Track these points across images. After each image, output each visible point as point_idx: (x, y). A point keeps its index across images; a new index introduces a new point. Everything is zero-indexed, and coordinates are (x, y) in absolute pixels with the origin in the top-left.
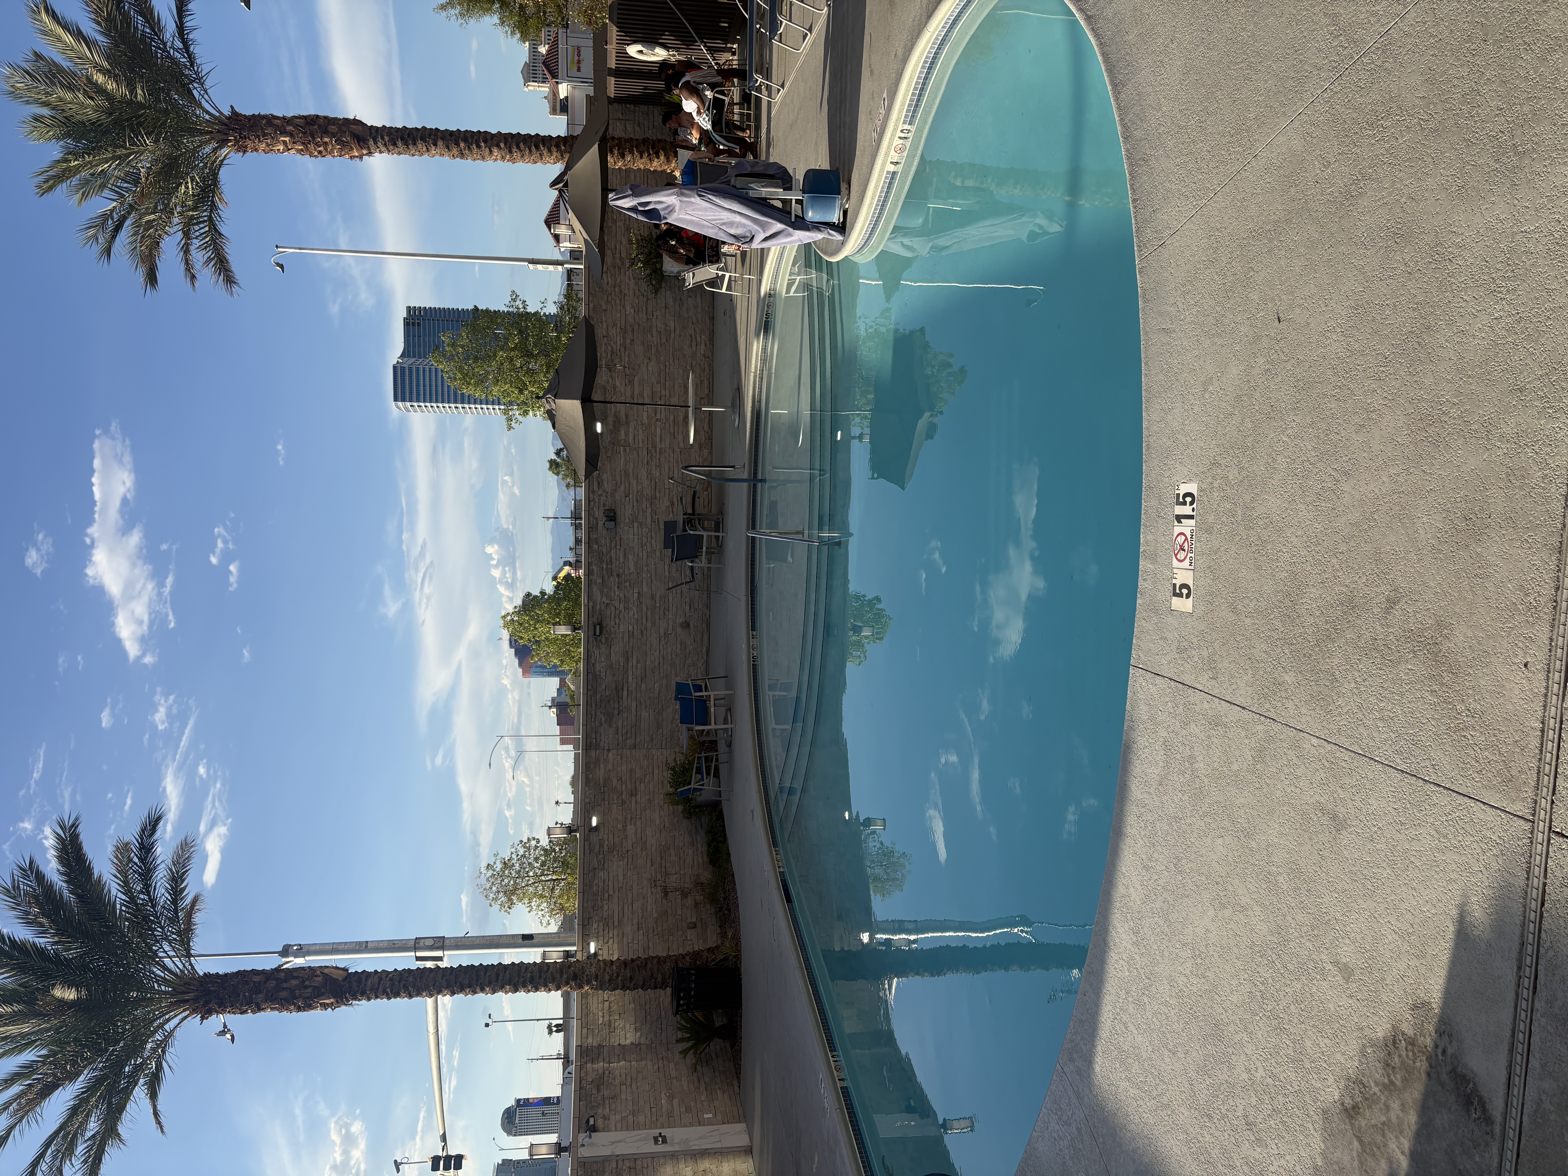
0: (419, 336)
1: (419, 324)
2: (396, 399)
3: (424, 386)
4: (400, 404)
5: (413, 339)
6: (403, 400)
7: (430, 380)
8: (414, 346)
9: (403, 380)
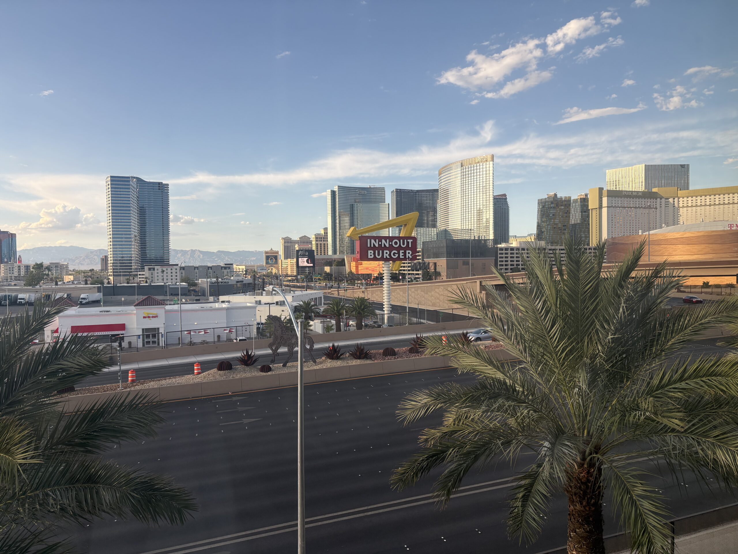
0: (153, 189)
1: (159, 189)
2: (111, 177)
3: (120, 191)
4: (109, 179)
5: (152, 186)
6: (111, 181)
7: (123, 194)
8: (148, 186)
9: (122, 181)
